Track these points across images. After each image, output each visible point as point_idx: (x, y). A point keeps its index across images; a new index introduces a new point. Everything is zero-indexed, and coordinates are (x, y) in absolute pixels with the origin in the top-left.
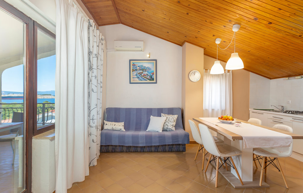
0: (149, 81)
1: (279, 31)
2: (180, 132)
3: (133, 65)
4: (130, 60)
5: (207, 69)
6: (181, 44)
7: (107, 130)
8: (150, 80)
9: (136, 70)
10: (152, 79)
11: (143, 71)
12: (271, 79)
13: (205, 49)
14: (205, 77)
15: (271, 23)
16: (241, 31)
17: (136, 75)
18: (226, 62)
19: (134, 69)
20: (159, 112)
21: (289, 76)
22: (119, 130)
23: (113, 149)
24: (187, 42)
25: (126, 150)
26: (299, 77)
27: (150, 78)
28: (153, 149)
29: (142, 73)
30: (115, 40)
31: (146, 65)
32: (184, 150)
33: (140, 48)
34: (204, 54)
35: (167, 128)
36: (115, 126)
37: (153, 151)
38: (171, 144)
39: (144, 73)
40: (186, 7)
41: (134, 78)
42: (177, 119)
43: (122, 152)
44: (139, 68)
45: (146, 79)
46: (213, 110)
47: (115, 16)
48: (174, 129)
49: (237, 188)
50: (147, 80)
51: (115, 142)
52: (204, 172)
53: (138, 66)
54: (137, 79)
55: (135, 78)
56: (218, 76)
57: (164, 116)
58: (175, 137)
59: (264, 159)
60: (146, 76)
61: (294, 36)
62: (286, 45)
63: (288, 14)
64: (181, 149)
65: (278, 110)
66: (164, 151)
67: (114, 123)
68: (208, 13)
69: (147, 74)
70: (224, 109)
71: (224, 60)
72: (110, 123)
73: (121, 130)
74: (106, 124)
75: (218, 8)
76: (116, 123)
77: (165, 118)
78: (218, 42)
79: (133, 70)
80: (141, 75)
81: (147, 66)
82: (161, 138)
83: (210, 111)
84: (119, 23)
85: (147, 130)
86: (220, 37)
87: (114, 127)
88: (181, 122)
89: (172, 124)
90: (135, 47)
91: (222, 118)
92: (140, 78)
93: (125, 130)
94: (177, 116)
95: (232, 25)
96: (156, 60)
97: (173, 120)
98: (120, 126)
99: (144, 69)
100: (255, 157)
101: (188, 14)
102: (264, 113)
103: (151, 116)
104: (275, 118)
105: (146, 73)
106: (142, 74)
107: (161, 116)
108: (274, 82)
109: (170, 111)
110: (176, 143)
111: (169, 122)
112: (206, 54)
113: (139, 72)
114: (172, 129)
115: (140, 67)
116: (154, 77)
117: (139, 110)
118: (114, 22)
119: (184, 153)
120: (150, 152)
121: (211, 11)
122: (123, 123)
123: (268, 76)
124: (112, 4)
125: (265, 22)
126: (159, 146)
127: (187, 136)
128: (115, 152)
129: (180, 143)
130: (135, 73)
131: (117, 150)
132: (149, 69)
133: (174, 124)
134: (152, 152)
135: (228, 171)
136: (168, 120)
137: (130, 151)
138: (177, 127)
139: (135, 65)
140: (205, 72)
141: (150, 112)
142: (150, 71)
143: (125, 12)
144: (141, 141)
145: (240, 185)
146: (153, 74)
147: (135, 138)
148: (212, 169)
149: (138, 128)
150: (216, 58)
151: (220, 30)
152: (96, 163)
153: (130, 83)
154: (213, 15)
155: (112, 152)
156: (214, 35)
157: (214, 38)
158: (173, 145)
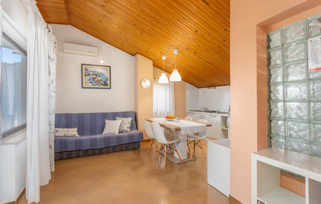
0: (102, 86)
1: (200, 58)
2: (135, 132)
3: (85, 70)
4: (82, 65)
5: (156, 78)
6: (134, 55)
7: (59, 136)
8: (104, 85)
9: (89, 75)
10: (106, 84)
11: (96, 76)
12: (199, 88)
13: (153, 61)
14: (154, 85)
15: (196, 53)
16: (179, 54)
17: (89, 80)
18: (171, 74)
19: (87, 73)
20: (114, 116)
21: (209, 87)
22: (73, 136)
23: (68, 155)
24: (139, 54)
25: (83, 154)
26: (213, 88)
27: (104, 84)
28: (111, 150)
29: (96, 78)
30: (64, 42)
31: (99, 70)
32: (139, 147)
33: (94, 54)
34: (153, 65)
35: (123, 130)
36: (68, 132)
37: (111, 151)
38: (128, 142)
39: (97, 78)
40: (141, 29)
41: (86, 82)
42: (132, 121)
43: (78, 157)
44: (92, 73)
45: (99, 84)
46: (160, 112)
47: (66, 17)
48: (129, 130)
49: (178, 164)
50: (101, 85)
51: (71, 148)
52: (156, 159)
53: (91, 71)
54: (90, 84)
55: (88, 82)
56: (164, 84)
57: (119, 119)
58: (131, 137)
59: (193, 142)
60: (99, 81)
61: (208, 62)
62: (205, 67)
63: (204, 50)
64: (136, 147)
65: (203, 111)
66: (121, 150)
67: (66, 130)
68: (157, 38)
69: (101, 80)
70: (169, 111)
71: (169, 72)
72: (61, 129)
73: (75, 136)
74: (57, 131)
75: (164, 36)
76: (69, 129)
77: (120, 121)
78: (164, 58)
79: (86, 75)
80: (94, 80)
81: (100, 72)
82: (119, 138)
83: (158, 113)
84: (69, 24)
85: (103, 134)
86: (165, 55)
87: (67, 134)
88: (135, 124)
89: (127, 126)
90: (88, 52)
91: (167, 117)
92: (94, 83)
93: (79, 136)
94: (131, 118)
95: (173, 48)
96: (110, 67)
97: (128, 122)
98: (73, 132)
99: (97, 75)
100: (188, 142)
101: (141, 34)
102: (195, 114)
103: (107, 120)
104: (201, 116)
105: (100, 78)
106: (96, 80)
107: (116, 120)
108: (201, 90)
109: (125, 115)
110: (132, 142)
111: (125, 124)
112: (155, 65)
113: (92, 77)
114: (127, 130)
115: (94, 72)
116: (108, 82)
117: (93, 115)
118: (63, 22)
119: (139, 149)
120: (108, 152)
121: (159, 37)
122: (76, 129)
123: (197, 86)
124: (65, 7)
125: (193, 52)
126: (116, 146)
127: (141, 135)
128: (70, 158)
129: (136, 141)
130: (88, 78)
131: (73, 155)
132: (103, 74)
133: (129, 125)
134: (109, 152)
135: (172, 155)
136: (123, 123)
137: (88, 154)
138: (131, 128)
139: (88, 70)
140: (154, 80)
141: (105, 116)
142: (104, 77)
143: (79, 17)
144: (99, 144)
145: (180, 162)
146: (107, 80)
147: (93, 141)
148: (162, 156)
149: (93, 132)
150: (163, 70)
151: (165, 50)
152: (54, 169)
153: (83, 88)
154: (160, 40)
155: (67, 158)
156: (161, 53)
157: (161, 55)
158: (129, 143)
